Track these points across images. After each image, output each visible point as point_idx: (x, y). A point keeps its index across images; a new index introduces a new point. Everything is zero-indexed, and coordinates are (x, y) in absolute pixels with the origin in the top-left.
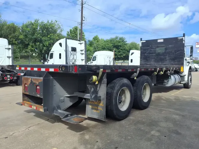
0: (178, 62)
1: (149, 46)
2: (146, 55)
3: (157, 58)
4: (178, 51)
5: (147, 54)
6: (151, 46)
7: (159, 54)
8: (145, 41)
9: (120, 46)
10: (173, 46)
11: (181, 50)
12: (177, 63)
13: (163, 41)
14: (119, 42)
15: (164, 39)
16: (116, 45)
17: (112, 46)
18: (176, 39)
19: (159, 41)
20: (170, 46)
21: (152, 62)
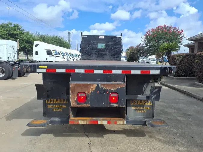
0: (117, 57)
1: (91, 42)
2: (87, 50)
3: (98, 53)
4: (116, 48)
5: (89, 49)
6: (93, 42)
7: (100, 50)
8: (86, 36)
9: (17, 35)
10: (113, 43)
11: (119, 47)
12: (115, 58)
13: (103, 38)
14: (15, 30)
15: (105, 37)
16: (11, 32)
17: (7, 34)
18: (115, 37)
19: (100, 37)
20: (110, 43)
21: (93, 57)
